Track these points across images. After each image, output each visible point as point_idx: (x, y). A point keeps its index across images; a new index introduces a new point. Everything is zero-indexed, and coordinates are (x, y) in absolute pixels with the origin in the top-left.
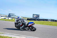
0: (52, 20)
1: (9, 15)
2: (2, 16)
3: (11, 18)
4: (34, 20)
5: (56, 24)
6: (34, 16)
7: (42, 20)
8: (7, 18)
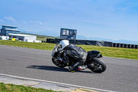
0: (105, 43)
1: (1, 30)
3: (8, 37)
5: (114, 52)
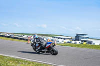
1: (76, 37)
2: (64, 39)
3: (81, 42)
8: (73, 42)
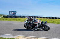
4: (11, 17)
6: (11, 13)
7: (20, 17)
